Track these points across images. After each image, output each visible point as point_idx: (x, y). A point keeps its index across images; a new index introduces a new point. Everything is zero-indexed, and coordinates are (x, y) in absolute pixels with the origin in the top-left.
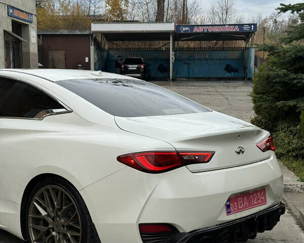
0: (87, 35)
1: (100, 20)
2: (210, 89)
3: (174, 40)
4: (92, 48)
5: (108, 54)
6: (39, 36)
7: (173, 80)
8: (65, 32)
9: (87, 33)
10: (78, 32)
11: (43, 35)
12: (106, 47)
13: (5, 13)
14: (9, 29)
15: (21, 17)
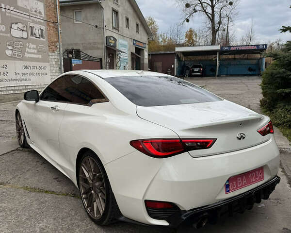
2: (239, 81)
3: (220, 55)
4: (176, 60)
6: (149, 55)
7: (218, 76)
8: (162, 52)
9: (173, 52)
10: (168, 52)
11: (152, 54)
12: (184, 60)
13: (132, 43)
14: (134, 52)
15: (140, 45)
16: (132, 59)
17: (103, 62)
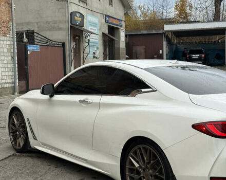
0: (160, 34)
1: (170, 22)
4: (165, 43)
5: (176, 47)
6: (126, 36)
8: (145, 32)
9: (161, 32)
11: (129, 35)
12: (175, 42)
13: (103, 21)
14: (106, 32)
15: (115, 23)
16: (104, 42)
17: (67, 47)
